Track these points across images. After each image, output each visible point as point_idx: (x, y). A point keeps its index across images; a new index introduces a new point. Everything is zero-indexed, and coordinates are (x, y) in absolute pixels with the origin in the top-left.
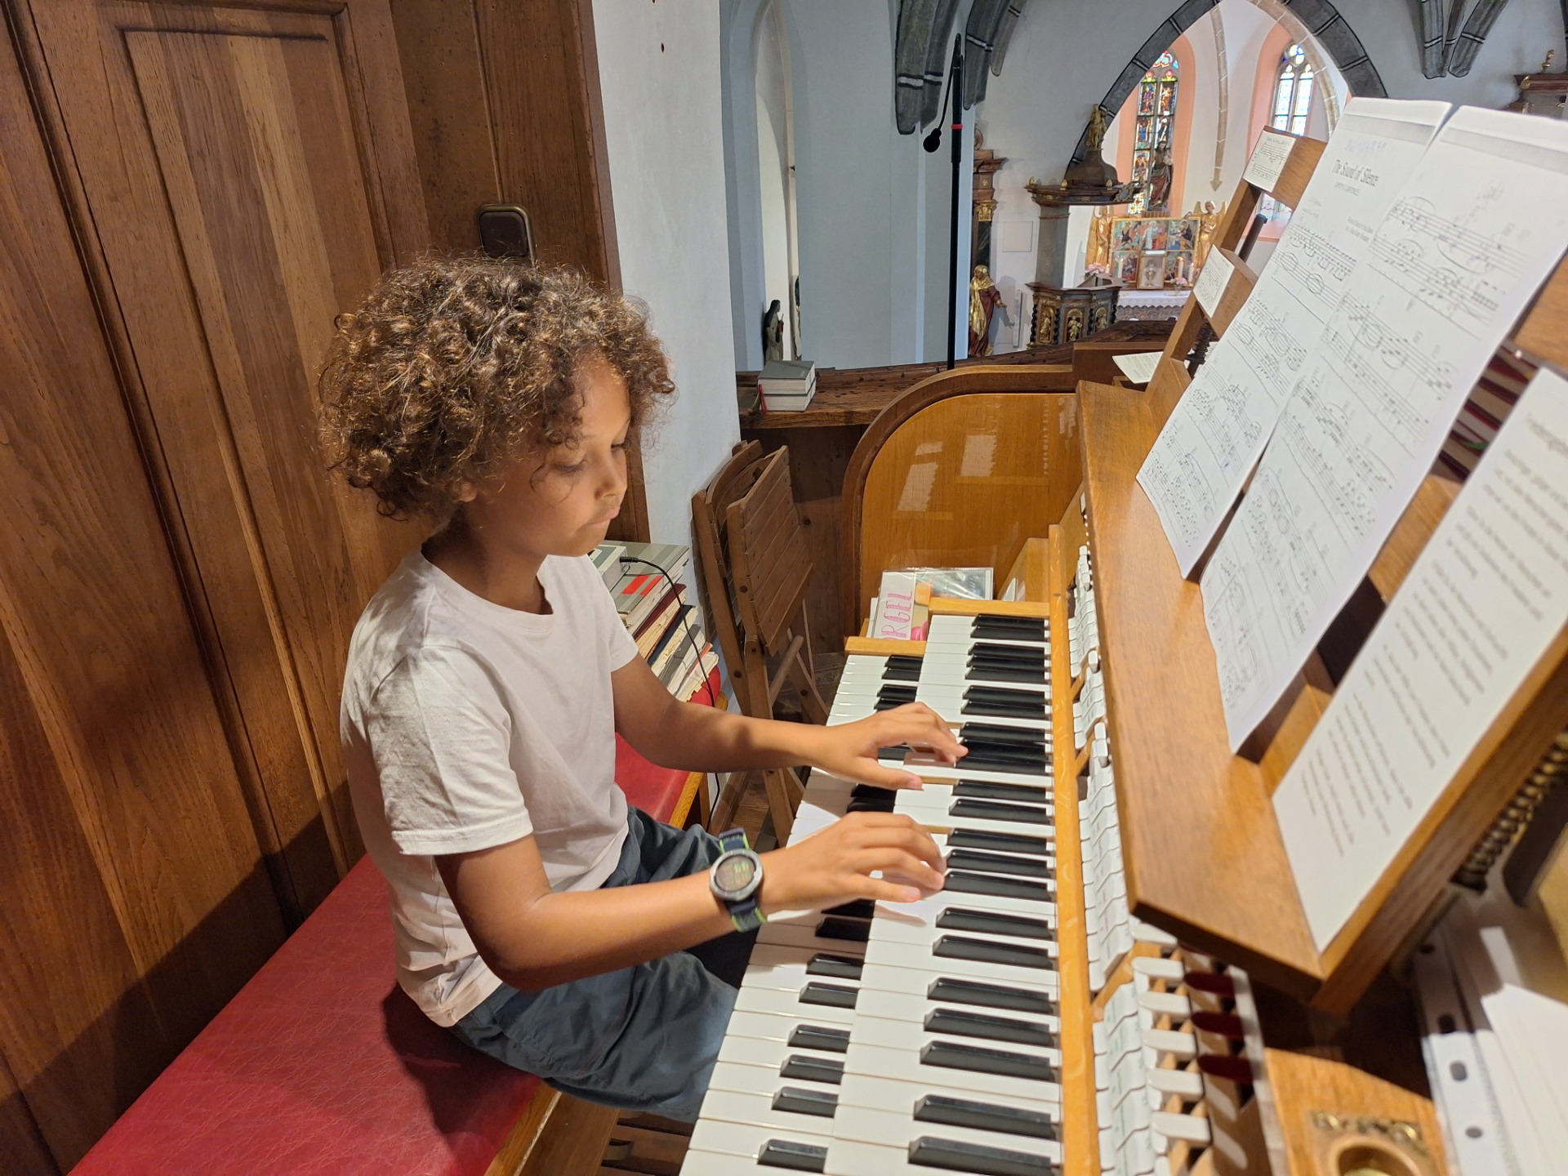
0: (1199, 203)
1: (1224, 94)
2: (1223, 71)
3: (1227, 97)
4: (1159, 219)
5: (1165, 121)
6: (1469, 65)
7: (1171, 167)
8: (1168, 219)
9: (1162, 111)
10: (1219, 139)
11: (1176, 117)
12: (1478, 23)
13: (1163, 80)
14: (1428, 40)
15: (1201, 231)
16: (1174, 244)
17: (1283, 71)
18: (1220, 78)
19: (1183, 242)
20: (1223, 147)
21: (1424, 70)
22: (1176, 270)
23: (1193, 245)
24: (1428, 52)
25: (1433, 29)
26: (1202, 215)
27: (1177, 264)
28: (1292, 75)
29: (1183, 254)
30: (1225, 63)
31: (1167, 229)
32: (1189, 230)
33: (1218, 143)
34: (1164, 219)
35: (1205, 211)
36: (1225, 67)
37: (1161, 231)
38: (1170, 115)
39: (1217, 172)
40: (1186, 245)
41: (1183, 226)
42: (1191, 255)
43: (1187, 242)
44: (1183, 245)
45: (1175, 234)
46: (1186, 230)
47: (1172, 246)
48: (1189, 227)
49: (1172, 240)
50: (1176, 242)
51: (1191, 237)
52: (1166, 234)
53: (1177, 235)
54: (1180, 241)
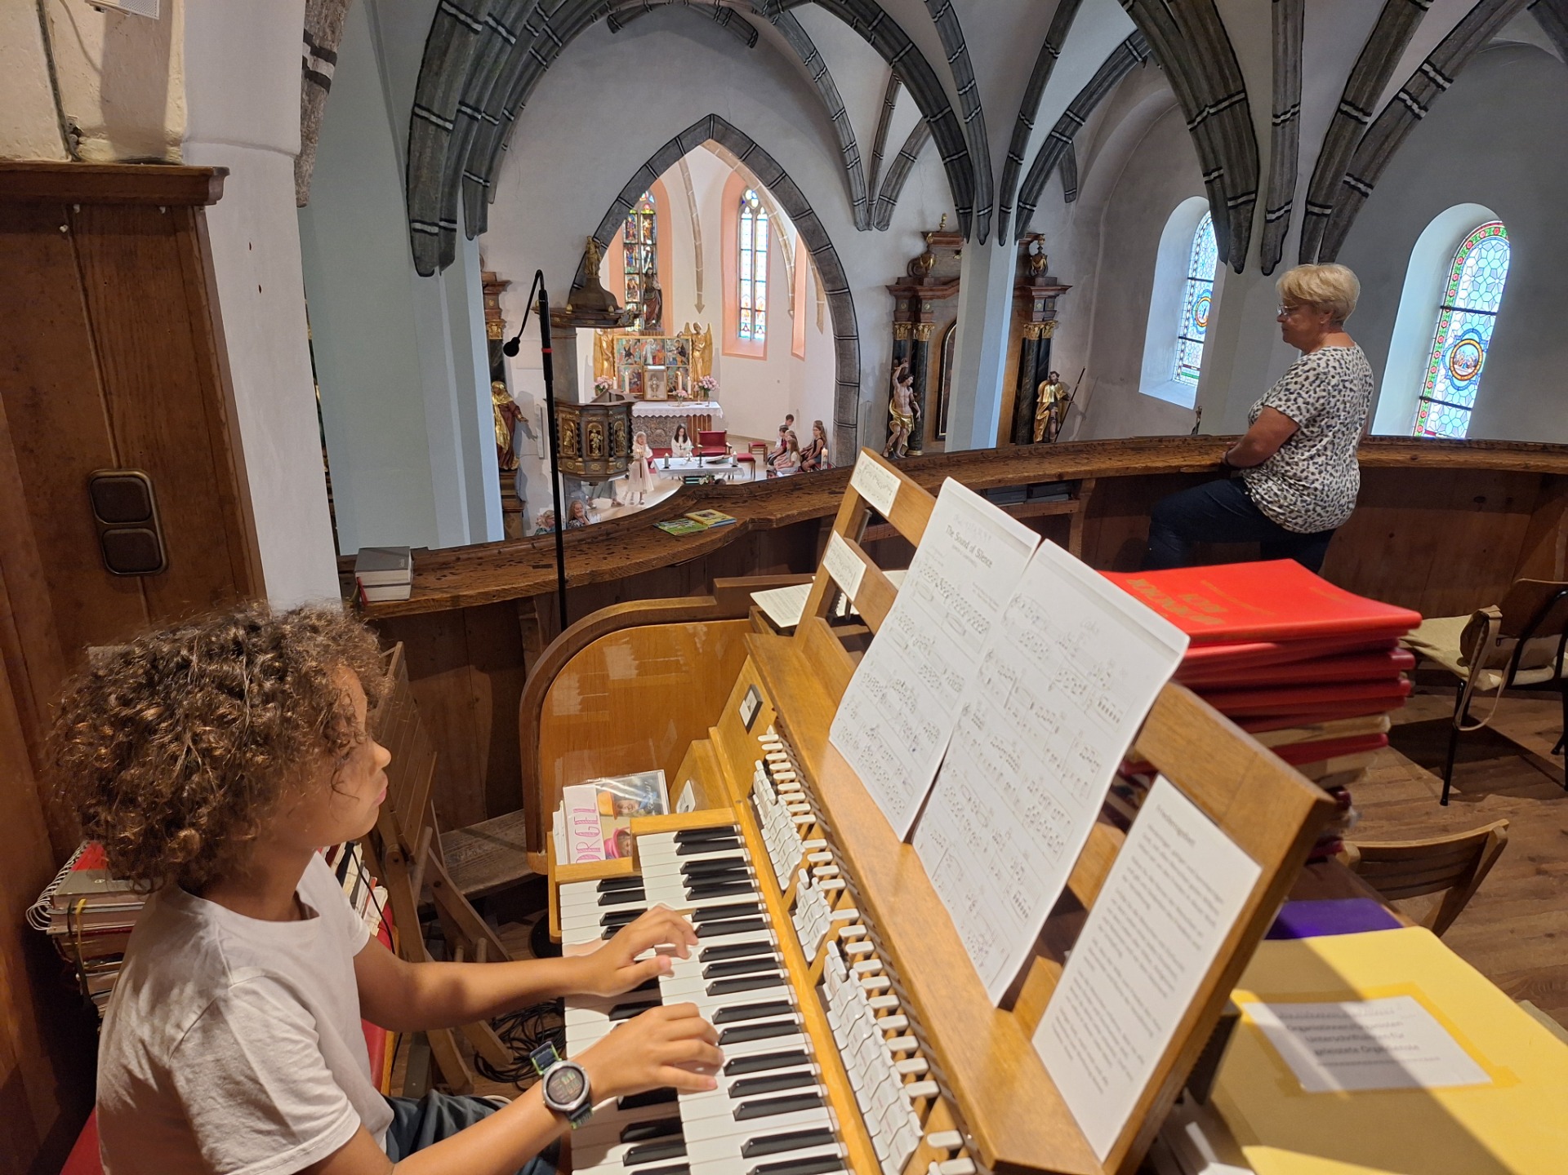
0: (687, 324)
1: (697, 229)
2: (693, 209)
3: (699, 231)
5: (648, 248)
6: (888, 221)
7: (660, 291)
9: (645, 240)
10: (697, 267)
11: (659, 246)
12: (890, 189)
13: (643, 213)
14: (855, 199)
15: (693, 349)
16: (671, 360)
17: (743, 211)
18: (692, 215)
19: (679, 358)
20: (702, 275)
21: (856, 223)
23: (688, 361)
24: (857, 209)
25: (858, 192)
26: (692, 335)
28: (750, 216)
30: (694, 201)
33: (697, 271)
35: (694, 331)
36: (695, 205)
37: (658, 348)
38: (653, 245)
39: (699, 296)
40: (682, 362)
41: (676, 345)
42: (687, 370)
43: (682, 359)
44: (680, 361)
45: (671, 351)
46: (680, 348)
47: (670, 362)
48: (683, 345)
49: (670, 357)
50: (673, 358)
51: (686, 354)
52: (663, 351)
53: (673, 353)
54: (676, 357)
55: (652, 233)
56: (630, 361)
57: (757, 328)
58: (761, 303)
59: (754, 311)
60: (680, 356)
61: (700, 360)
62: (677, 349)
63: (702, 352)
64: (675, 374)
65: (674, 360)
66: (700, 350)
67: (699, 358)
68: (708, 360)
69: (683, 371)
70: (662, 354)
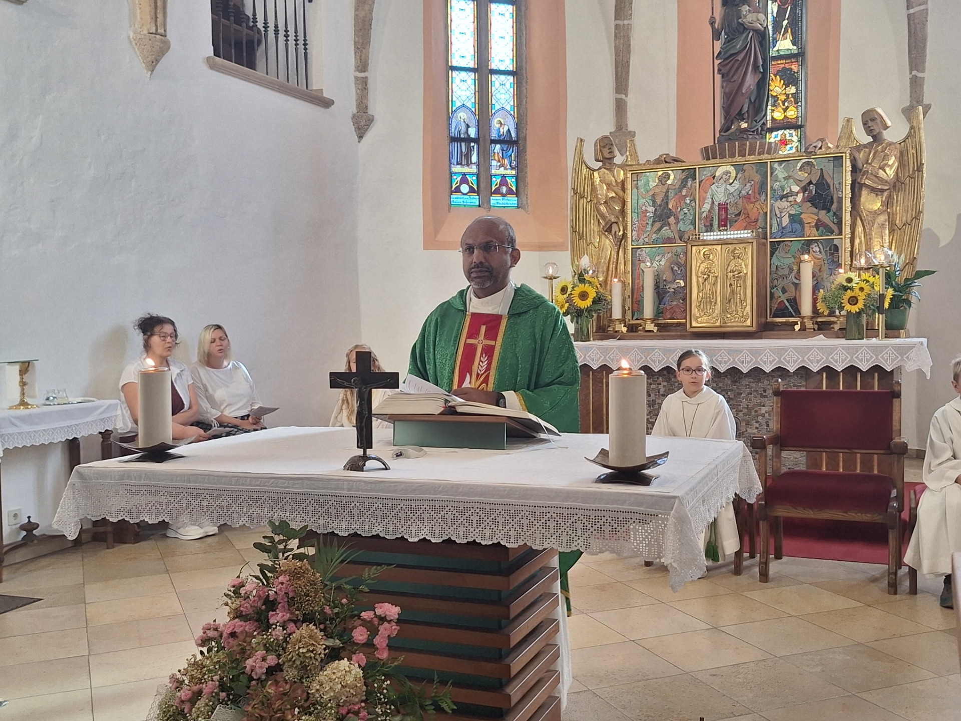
4: (738, 159)
8: (765, 157)
15: (856, 187)
16: (785, 221)
31: (762, 187)
32: (821, 184)
35: (863, 138)
37: (748, 189)
40: (818, 225)
41: (803, 175)
42: (836, 248)
43: (820, 217)
44: (814, 224)
45: (786, 196)
46: (815, 185)
47: (783, 228)
48: (822, 176)
49: (781, 212)
50: (790, 215)
51: (832, 203)
52: (763, 197)
53: (790, 199)
54: (802, 213)
56: (666, 232)
60: (816, 211)
61: (882, 218)
62: (804, 189)
63: (886, 194)
64: (797, 260)
65: (795, 222)
66: (882, 191)
67: (876, 214)
68: (909, 221)
69: (821, 253)
70: (759, 207)
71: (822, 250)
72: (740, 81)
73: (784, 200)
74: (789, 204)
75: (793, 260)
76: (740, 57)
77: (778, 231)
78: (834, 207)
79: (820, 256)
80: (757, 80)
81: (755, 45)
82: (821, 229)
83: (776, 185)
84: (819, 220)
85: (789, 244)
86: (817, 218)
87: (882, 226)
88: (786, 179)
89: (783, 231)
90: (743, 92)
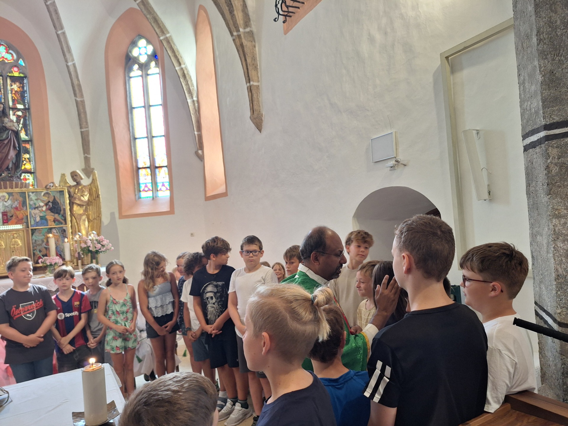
0: (63, 175)
1: (75, 82)
2: (68, 56)
3: (79, 86)
4: (10, 190)
5: (20, 113)
8: (24, 190)
9: (14, 104)
10: (81, 128)
11: (32, 110)
13: (10, 75)
15: (71, 204)
16: (38, 219)
17: (130, 69)
19: (50, 217)
20: (88, 136)
22: (47, 249)
23: (65, 220)
26: (70, 187)
27: (48, 242)
28: (140, 73)
29: (54, 231)
31: (24, 203)
32: (55, 202)
33: (82, 132)
34: (17, 190)
35: (72, 183)
37: (16, 204)
38: (25, 109)
39: (87, 160)
40: (54, 221)
41: (46, 199)
42: (64, 231)
43: (55, 217)
44: (52, 220)
45: (37, 208)
46: (52, 203)
47: (37, 222)
48: (55, 199)
49: (35, 215)
50: (40, 216)
51: (61, 211)
52: (25, 208)
53: (40, 209)
54: (46, 215)
55: (23, 97)
57: (160, 186)
58: (161, 159)
59: (153, 168)
60: (53, 214)
61: (84, 217)
62: (46, 205)
63: (84, 207)
64: (46, 237)
65: (43, 219)
66: (83, 205)
67: (81, 215)
68: (96, 218)
69: (57, 233)
70: (23, 213)
71: (58, 232)
72: (6, 153)
73: (36, 209)
74: (39, 211)
75: (43, 237)
76: (6, 142)
77: (35, 224)
78: (62, 212)
79: (57, 234)
80: (15, 154)
81: (13, 138)
82: (56, 222)
83: (32, 203)
84: (55, 218)
85: (41, 229)
86: (54, 217)
87: (84, 220)
88: (36, 200)
89: (37, 224)
90: (9, 158)
